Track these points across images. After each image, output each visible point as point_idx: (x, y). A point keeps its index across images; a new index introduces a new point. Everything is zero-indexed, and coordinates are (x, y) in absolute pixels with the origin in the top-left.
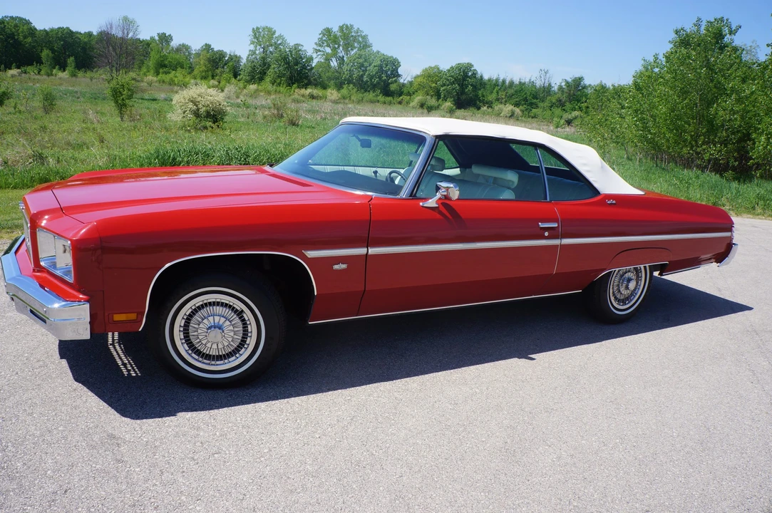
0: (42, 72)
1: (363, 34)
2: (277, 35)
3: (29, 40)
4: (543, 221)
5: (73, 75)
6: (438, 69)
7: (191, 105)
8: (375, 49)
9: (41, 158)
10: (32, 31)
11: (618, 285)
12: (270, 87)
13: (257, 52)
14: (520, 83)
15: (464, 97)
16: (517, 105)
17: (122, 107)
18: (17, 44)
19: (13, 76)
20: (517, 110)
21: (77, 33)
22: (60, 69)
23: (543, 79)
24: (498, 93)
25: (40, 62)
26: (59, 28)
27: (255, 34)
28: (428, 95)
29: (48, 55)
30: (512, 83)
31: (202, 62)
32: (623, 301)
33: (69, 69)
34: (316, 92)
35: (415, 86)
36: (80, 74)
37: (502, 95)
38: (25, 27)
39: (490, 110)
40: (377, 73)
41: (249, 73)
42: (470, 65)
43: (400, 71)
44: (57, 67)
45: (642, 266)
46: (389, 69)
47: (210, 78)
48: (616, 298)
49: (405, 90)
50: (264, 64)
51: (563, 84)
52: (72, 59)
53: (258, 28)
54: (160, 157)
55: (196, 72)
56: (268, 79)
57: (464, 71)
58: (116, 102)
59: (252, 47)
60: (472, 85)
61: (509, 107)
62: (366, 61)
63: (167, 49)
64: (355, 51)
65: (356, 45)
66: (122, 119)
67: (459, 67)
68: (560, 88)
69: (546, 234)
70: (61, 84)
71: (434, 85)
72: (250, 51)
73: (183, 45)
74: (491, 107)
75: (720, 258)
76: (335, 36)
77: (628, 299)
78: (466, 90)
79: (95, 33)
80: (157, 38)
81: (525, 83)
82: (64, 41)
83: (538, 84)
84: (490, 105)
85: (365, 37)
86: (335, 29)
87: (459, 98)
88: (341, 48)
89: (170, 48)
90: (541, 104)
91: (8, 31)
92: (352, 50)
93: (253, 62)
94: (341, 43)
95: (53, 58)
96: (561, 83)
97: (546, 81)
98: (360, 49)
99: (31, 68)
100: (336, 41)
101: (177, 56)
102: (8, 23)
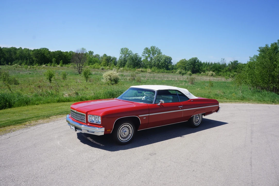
0: (52, 65)
1: (159, 49)
2: (129, 50)
3: (49, 55)
5: (62, 66)
6: (185, 60)
7: (109, 77)
8: (163, 54)
10: (49, 52)
12: (127, 68)
13: (123, 56)
15: (195, 69)
16: (213, 71)
17: (87, 78)
18: (45, 57)
19: (44, 67)
20: (214, 73)
21: (63, 52)
22: (57, 64)
25: (51, 62)
26: (58, 51)
27: (122, 51)
28: (182, 69)
29: (54, 60)
30: (212, 64)
31: (104, 61)
33: (60, 64)
34: (143, 69)
35: (177, 66)
36: (64, 66)
37: (208, 68)
38: (47, 51)
39: (204, 73)
40: (164, 62)
41: (120, 64)
42: (196, 58)
43: (172, 61)
46: (168, 61)
47: (107, 66)
49: (174, 68)
50: (125, 60)
51: (230, 63)
52: (62, 61)
53: (123, 48)
55: (102, 64)
56: (126, 66)
58: (85, 76)
59: (121, 55)
60: (197, 65)
61: (211, 72)
62: (160, 58)
64: (156, 55)
65: (156, 53)
67: (193, 59)
68: (229, 64)
70: (59, 69)
71: (184, 66)
72: (120, 56)
73: (97, 55)
74: (205, 72)
76: (149, 50)
78: (196, 67)
79: (68, 52)
80: (88, 53)
81: (216, 64)
82: (58, 55)
83: (221, 63)
84: (204, 71)
85: (160, 50)
86: (149, 48)
87: (193, 70)
88: (151, 54)
89: (93, 56)
90: (222, 71)
91: (42, 53)
92: (155, 55)
93: (121, 60)
94: (151, 53)
95: (56, 61)
96: (229, 63)
97: (224, 62)
98: (158, 54)
99: (48, 64)
100: (149, 52)
101: (95, 59)
102: (42, 50)
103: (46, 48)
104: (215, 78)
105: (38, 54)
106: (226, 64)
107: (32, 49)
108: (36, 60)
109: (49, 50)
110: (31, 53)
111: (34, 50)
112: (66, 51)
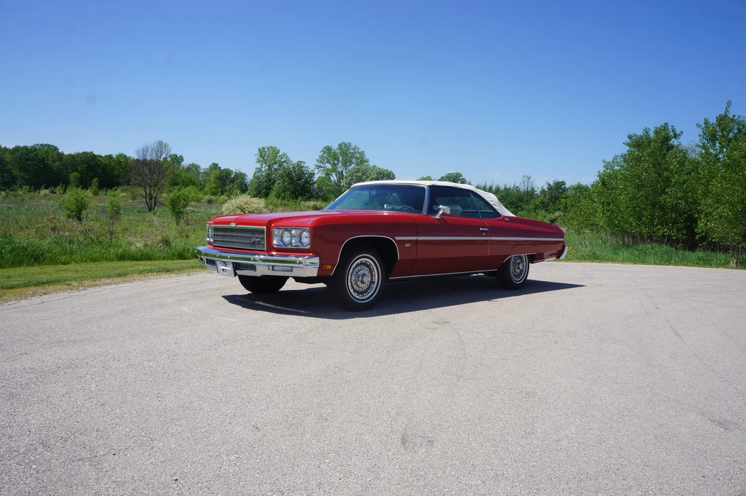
0: (67, 191)
1: (360, 151)
2: (281, 153)
3: (58, 163)
5: (96, 194)
8: (371, 164)
9: (167, 242)
10: (61, 156)
12: (275, 201)
13: (263, 169)
14: (505, 188)
17: (178, 214)
18: (47, 167)
21: (99, 156)
22: (83, 188)
23: (526, 184)
25: (66, 183)
26: (84, 152)
27: (261, 154)
29: (76, 177)
31: (212, 180)
33: (92, 188)
34: (319, 203)
36: (102, 193)
38: (54, 153)
41: (256, 188)
42: (459, 175)
44: (80, 187)
47: (220, 194)
50: (270, 180)
51: (546, 187)
52: (96, 179)
53: (263, 148)
55: (206, 189)
56: (273, 194)
58: (174, 210)
59: (258, 165)
62: (363, 174)
63: (179, 168)
64: (353, 166)
65: (354, 160)
66: (178, 224)
67: (449, 177)
68: (543, 191)
72: (257, 168)
73: (193, 165)
76: (335, 153)
79: (114, 156)
80: (169, 159)
81: (509, 189)
82: (87, 163)
83: (522, 188)
85: (362, 154)
86: (335, 147)
88: (340, 164)
89: (181, 168)
90: (526, 207)
91: (40, 157)
92: (350, 165)
93: (259, 178)
94: (340, 160)
95: (79, 179)
96: (543, 187)
97: (529, 186)
98: (357, 164)
99: (59, 188)
100: (335, 157)
101: (188, 175)
102: (40, 150)
103: (48, 143)
105: (28, 160)
106: (536, 189)
107: (11, 146)
108: (22, 177)
109: (60, 151)
110: (8, 157)
111: (17, 149)
112: (108, 154)
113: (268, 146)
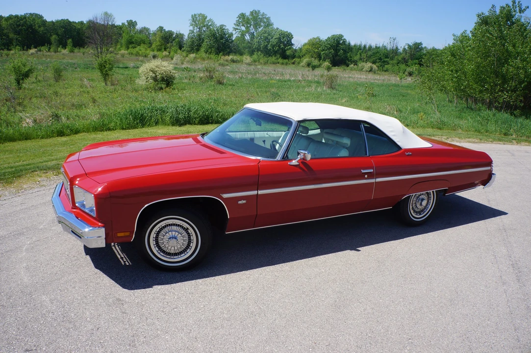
0: (51, 50)
1: (267, 17)
2: (208, 19)
3: (42, 28)
4: (364, 169)
5: (72, 51)
6: (319, 39)
7: (151, 74)
8: (275, 27)
9: (57, 117)
10: (44, 23)
11: (416, 203)
12: (204, 55)
13: (195, 31)
14: (376, 47)
15: (338, 58)
16: (374, 63)
17: (105, 76)
18: (34, 32)
19: (32, 54)
20: (374, 66)
21: (74, 22)
22: (63, 48)
23: (392, 44)
24: (360, 54)
25: (50, 43)
26: (62, 20)
27: (193, 19)
28: (312, 57)
29: (55, 39)
30: (370, 47)
31: (157, 40)
32: (419, 213)
33: (69, 47)
34: (235, 57)
35: (304, 51)
36: (76, 50)
37: (364, 56)
38: (40, 20)
39: (356, 67)
40: (277, 43)
41: (190, 46)
42: (341, 36)
43: (293, 41)
44: (61, 46)
45: (431, 191)
46: (285, 40)
47: (163, 50)
48: (414, 211)
49: (297, 54)
50: (200, 39)
51: (406, 47)
52: (70, 40)
53: (195, 15)
54: (133, 114)
55: (153, 46)
56: (202, 50)
57: (337, 40)
58: (102, 72)
59: (191, 28)
60: (343, 50)
61: (369, 65)
62: (269, 35)
63: (134, 31)
64: (261, 28)
65: (262, 24)
66: (106, 84)
67: (334, 37)
68: (404, 49)
69: (366, 176)
70: (64, 58)
71: (316, 50)
72: (190, 30)
73: (145, 28)
74: (357, 65)
75: (485, 183)
76: (248, 19)
77: (423, 211)
78: (339, 54)
79: (85, 22)
80: (126, 24)
81: (379, 47)
82: (64, 28)
83: (389, 47)
84: (356, 63)
85: (268, 19)
86: (248, 14)
87: (334, 59)
88: (252, 27)
89: (136, 30)
90: (391, 62)
91: (29, 24)
93: (192, 38)
94: (252, 23)
95: (59, 40)
96: (404, 46)
97: (395, 45)
98: (265, 27)
99: (44, 47)
100: (248, 22)
101: (140, 36)
102: (28, 18)
103: (37, 13)
104: (378, 77)
105: (19, 26)
106: (399, 48)
108: (16, 39)
109: (44, 19)
110: (4, 24)
111: (10, 17)
112: (80, 21)
113: (199, 13)
